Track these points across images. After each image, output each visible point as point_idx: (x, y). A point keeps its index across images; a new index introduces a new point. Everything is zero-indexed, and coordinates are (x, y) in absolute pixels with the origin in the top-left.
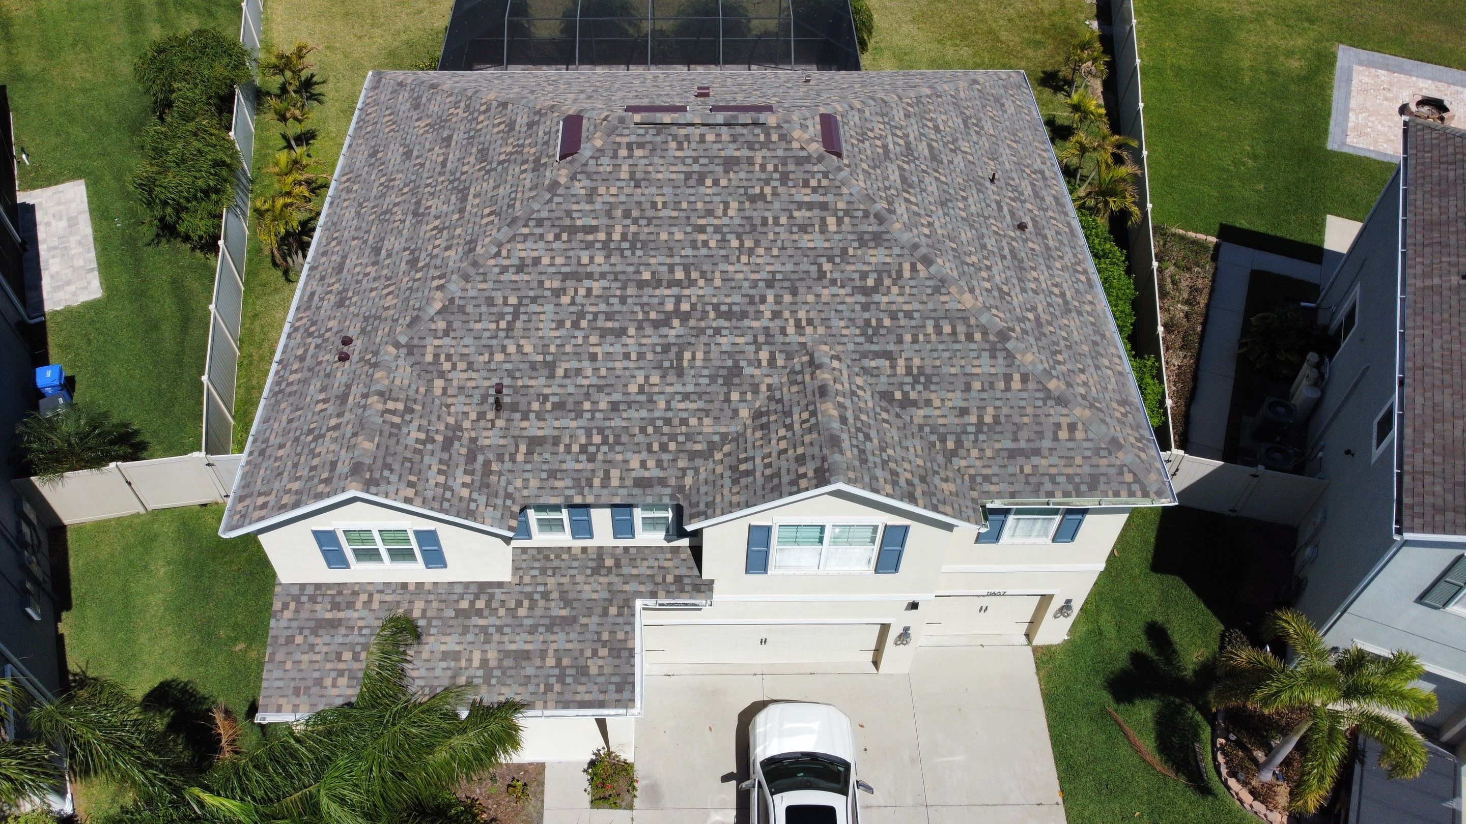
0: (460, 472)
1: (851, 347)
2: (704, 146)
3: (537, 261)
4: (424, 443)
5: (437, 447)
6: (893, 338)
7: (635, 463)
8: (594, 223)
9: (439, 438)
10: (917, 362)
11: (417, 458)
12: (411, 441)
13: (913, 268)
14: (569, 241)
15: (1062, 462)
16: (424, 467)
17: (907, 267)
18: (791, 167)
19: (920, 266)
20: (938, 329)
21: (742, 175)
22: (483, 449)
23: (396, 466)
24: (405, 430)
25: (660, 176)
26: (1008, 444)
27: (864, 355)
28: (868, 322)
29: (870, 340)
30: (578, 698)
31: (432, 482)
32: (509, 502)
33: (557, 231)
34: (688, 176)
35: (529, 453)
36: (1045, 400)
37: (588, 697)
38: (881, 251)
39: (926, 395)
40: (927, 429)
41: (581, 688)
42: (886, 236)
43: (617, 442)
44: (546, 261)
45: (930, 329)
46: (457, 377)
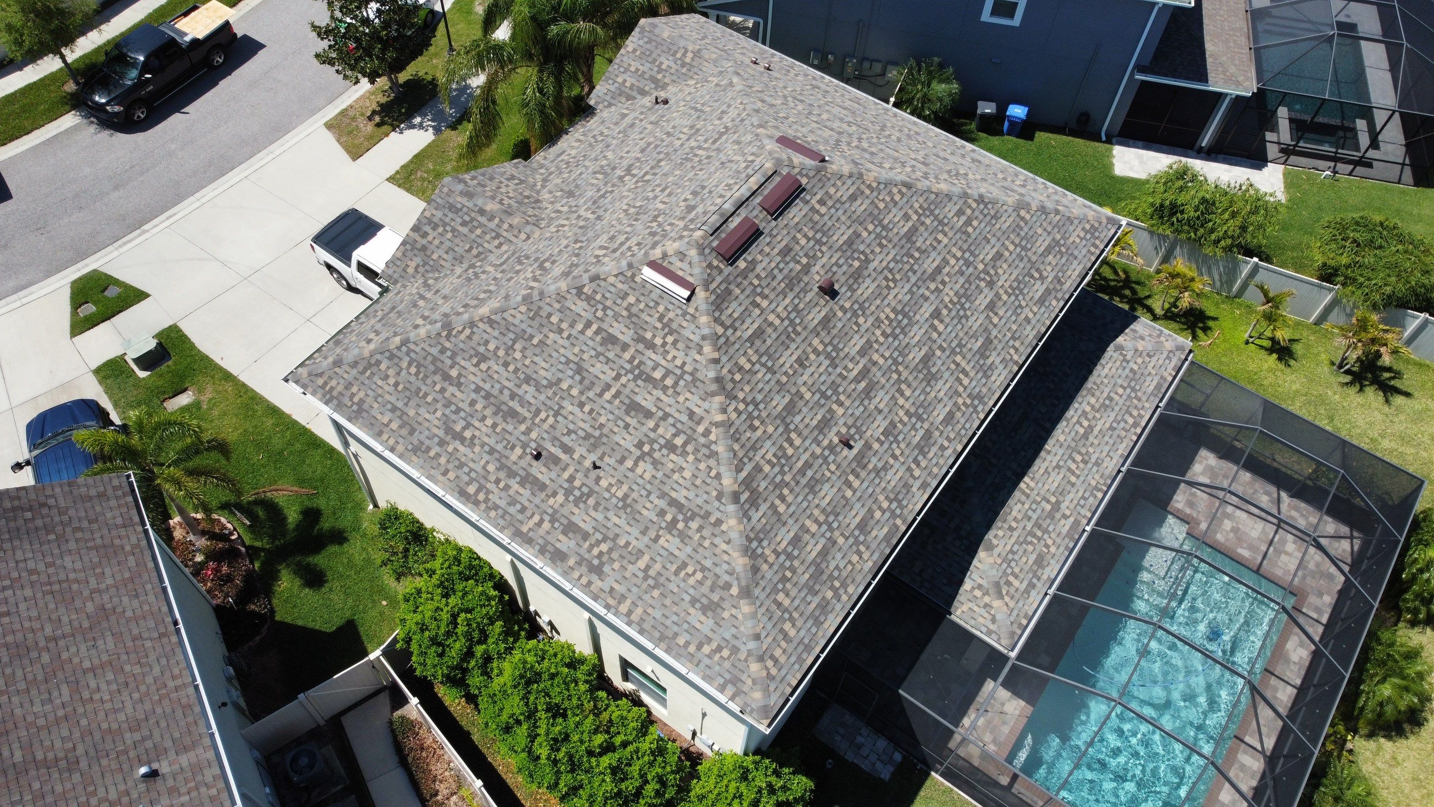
0: (634, 81)
4: (659, 66)
5: (654, 73)
9: (660, 76)
11: (650, 59)
12: (662, 59)
16: (643, 61)
20: (487, 291)
21: (677, 214)
23: (648, 46)
24: (671, 58)
25: (718, 174)
28: (528, 258)
29: (518, 257)
31: (633, 63)
32: (606, 103)
33: (730, 127)
34: (704, 187)
38: (558, 274)
39: (464, 277)
44: (717, 122)
45: (491, 288)
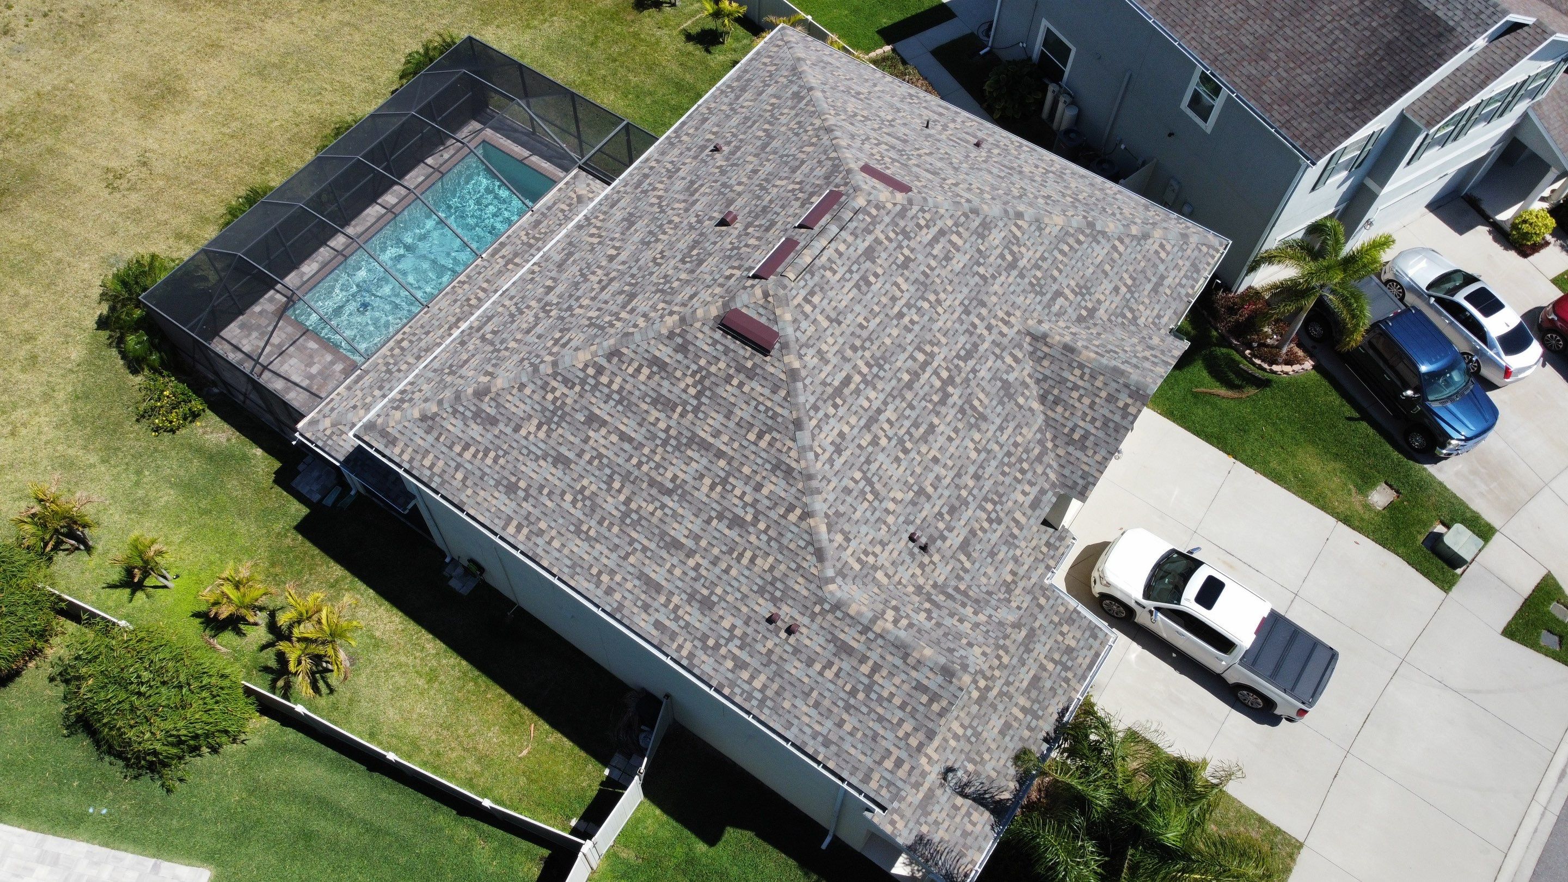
1: (1039, 308)
2: (845, 257)
3: (841, 435)
4: (930, 617)
5: (936, 611)
6: (1049, 280)
7: (1021, 498)
8: (844, 374)
9: (927, 605)
10: (1073, 283)
11: (945, 628)
12: (927, 624)
13: (1019, 227)
14: (845, 402)
15: (1175, 272)
17: (1014, 229)
18: (902, 223)
19: (1020, 222)
20: (1062, 252)
21: (884, 255)
22: (945, 585)
24: (916, 622)
25: (844, 303)
26: (1149, 287)
27: (1049, 306)
28: (1031, 283)
29: (1043, 294)
30: (1084, 666)
33: (830, 402)
34: (857, 286)
35: (969, 556)
36: (1139, 244)
37: (1088, 661)
38: (995, 231)
39: (1094, 298)
40: (1113, 318)
41: (1080, 660)
42: (988, 220)
43: (1000, 496)
44: (846, 429)
45: (1060, 257)
46: (884, 558)
